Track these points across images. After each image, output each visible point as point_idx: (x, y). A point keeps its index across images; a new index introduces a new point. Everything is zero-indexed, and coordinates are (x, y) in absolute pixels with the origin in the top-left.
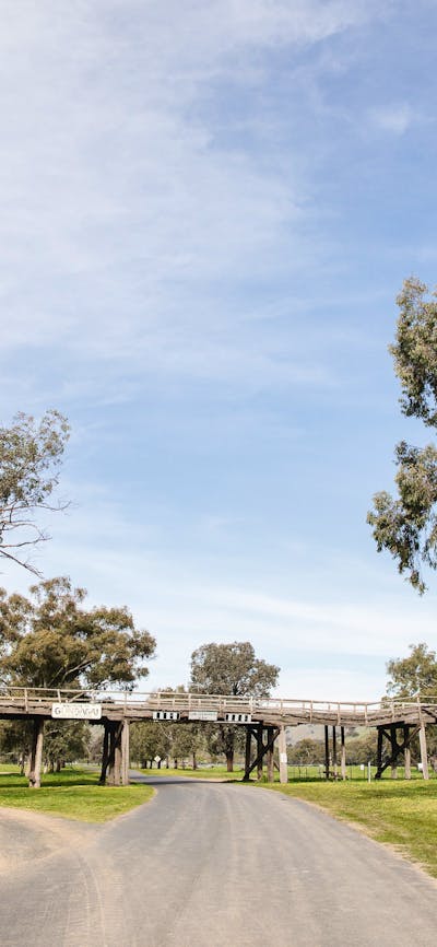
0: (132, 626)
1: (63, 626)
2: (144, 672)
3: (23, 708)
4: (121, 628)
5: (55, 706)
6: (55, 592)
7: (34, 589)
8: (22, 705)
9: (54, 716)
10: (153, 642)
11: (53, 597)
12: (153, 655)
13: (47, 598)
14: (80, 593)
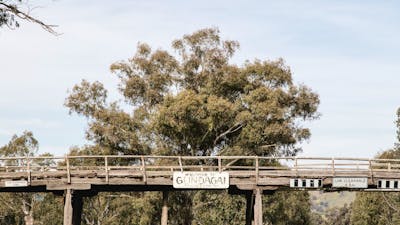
0: (290, 82)
1: (209, 85)
2: (306, 134)
3: (141, 178)
4: (277, 84)
5: (176, 175)
6: (202, 47)
7: (177, 44)
8: (139, 174)
9: (176, 186)
10: (315, 99)
11: (199, 53)
12: (315, 115)
13: (193, 53)
14: (230, 47)
